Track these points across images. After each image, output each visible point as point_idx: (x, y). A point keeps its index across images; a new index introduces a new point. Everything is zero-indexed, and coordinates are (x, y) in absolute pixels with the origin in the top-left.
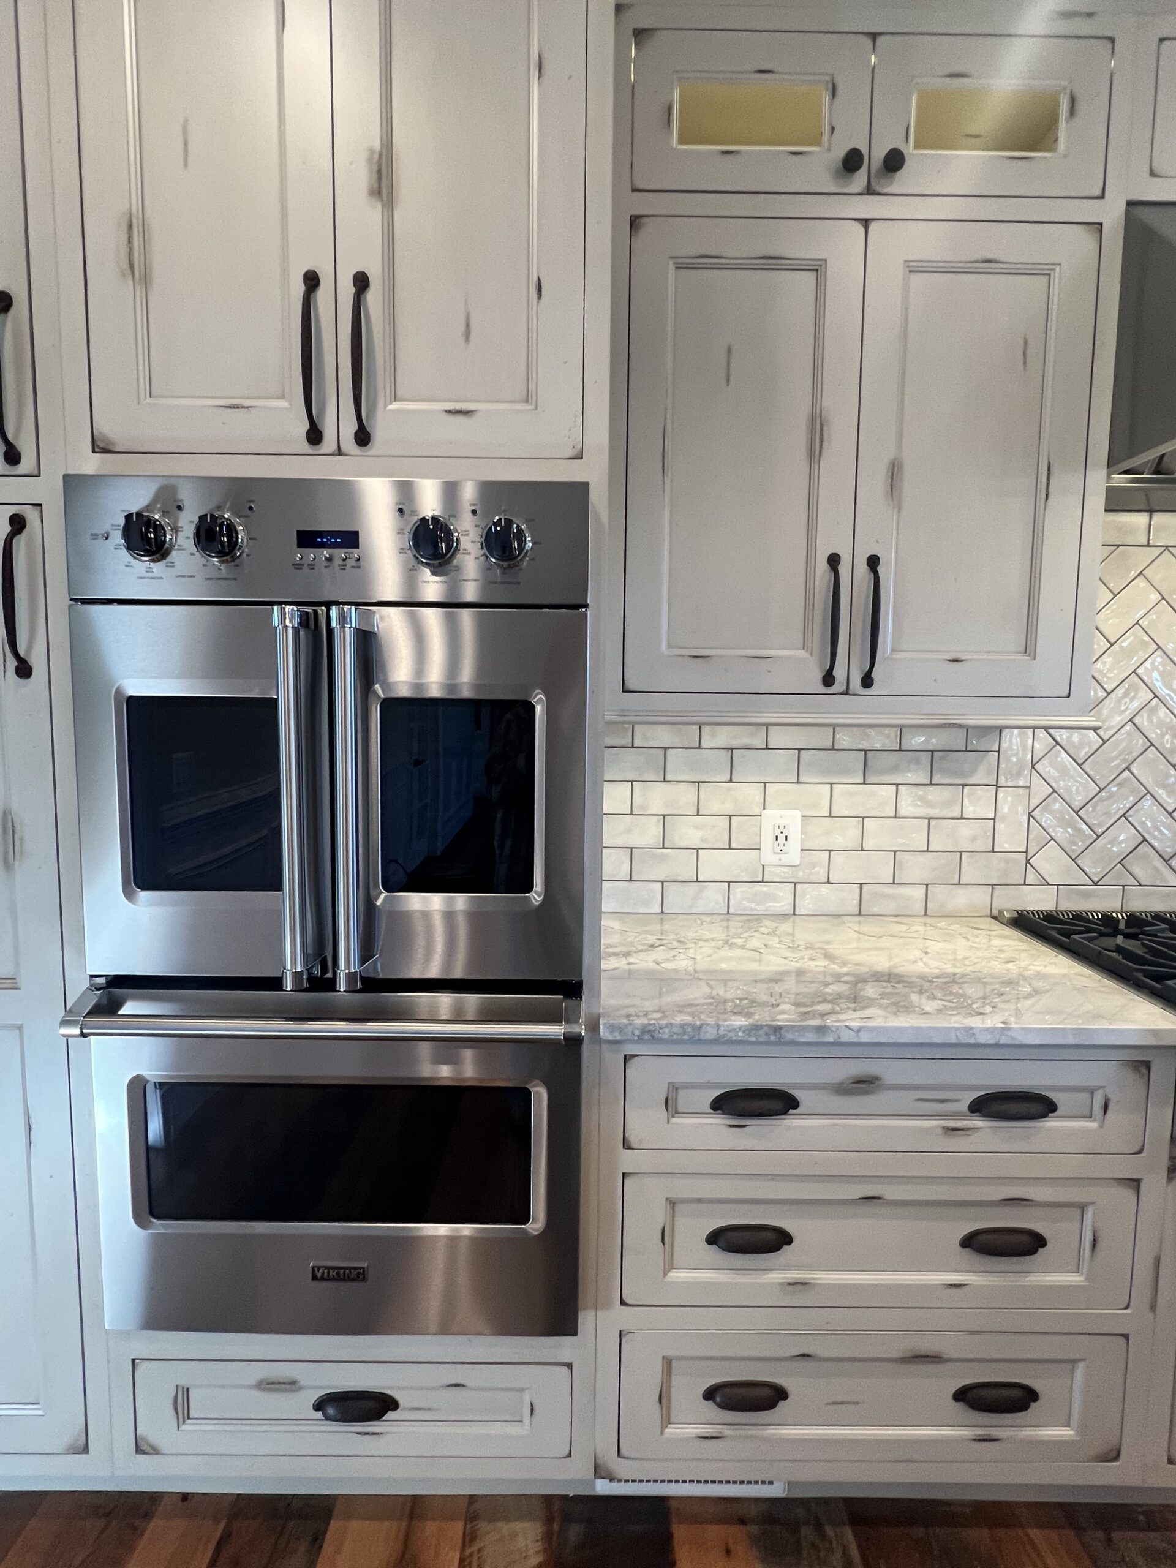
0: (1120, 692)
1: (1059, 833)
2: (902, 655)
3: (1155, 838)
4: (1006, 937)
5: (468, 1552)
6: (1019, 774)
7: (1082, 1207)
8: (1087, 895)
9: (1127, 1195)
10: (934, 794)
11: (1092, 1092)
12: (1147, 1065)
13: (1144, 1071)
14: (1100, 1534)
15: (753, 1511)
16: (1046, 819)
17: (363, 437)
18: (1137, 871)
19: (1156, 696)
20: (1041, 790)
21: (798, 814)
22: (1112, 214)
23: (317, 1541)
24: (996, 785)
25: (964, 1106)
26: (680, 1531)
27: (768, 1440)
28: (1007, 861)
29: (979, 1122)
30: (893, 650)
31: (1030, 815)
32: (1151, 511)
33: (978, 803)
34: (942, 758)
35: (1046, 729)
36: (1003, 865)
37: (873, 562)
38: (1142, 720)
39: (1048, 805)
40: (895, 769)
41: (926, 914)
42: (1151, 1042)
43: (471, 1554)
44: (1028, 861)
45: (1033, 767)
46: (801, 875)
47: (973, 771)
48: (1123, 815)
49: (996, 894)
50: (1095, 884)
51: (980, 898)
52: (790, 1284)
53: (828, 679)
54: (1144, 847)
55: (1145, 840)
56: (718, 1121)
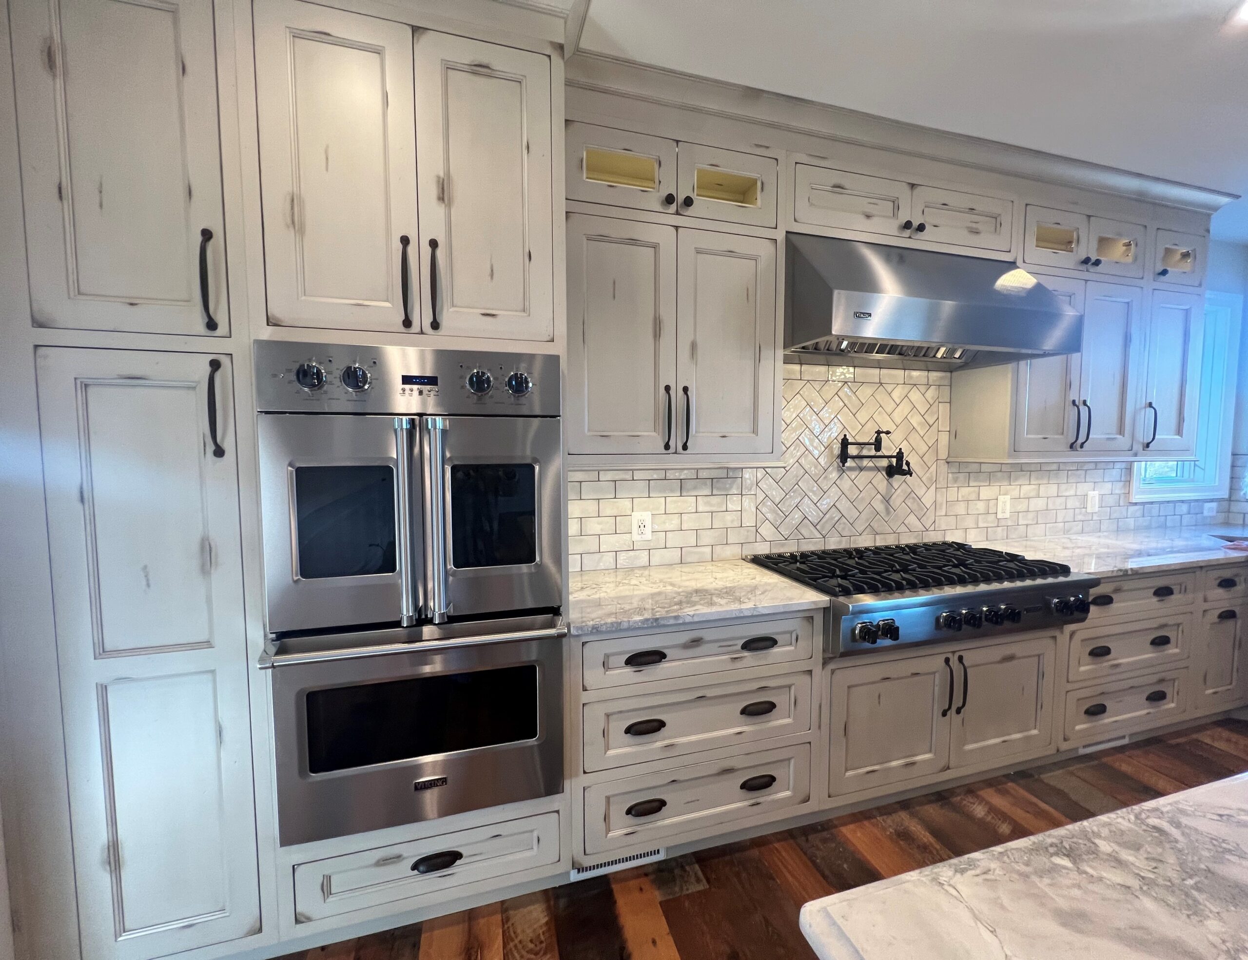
0: (792, 448)
1: (769, 516)
2: (701, 434)
3: (810, 516)
4: (750, 568)
5: (506, 926)
6: (750, 490)
7: (789, 687)
8: (783, 545)
9: (807, 678)
10: (714, 500)
11: (791, 633)
12: (812, 618)
13: (811, 620)
14: (803, 838)
15: (651, 869)
16: (764, 510)
17: (435, 325)
18: (803, 532)
19: (807, 449)
20: (761, 496)
21: (650, 513)
22: (780, 236)
23: (416, 946)
24: (741, 494)
25: (739, 647)
26: (615, 887)
27: (659, 828)
28: (748, 532)
29: (746, 654)
30: (696, 432)
31: (757, 508)
32: (801, 364)
33: (733, 504)
34: (717, 482)
35: (764, 468)
36: (746, 533)
37: (685, 390)
38: (802, 461)
39: (764, 503)
40: (695, 488)
41: (712, 561)
42: (813, 607)
43: (508, 928)
44: (757, 531)
45: (757, 485)
46: (652, 545)
47: (731, 488)
48: (796, 506)
49: (744, 547)
50: (786, 539)
51: (736, 550)
52: (665, 746)
53: (667, 447)
54: (806, 521)
55: (806, 517)
56: (629, 670)
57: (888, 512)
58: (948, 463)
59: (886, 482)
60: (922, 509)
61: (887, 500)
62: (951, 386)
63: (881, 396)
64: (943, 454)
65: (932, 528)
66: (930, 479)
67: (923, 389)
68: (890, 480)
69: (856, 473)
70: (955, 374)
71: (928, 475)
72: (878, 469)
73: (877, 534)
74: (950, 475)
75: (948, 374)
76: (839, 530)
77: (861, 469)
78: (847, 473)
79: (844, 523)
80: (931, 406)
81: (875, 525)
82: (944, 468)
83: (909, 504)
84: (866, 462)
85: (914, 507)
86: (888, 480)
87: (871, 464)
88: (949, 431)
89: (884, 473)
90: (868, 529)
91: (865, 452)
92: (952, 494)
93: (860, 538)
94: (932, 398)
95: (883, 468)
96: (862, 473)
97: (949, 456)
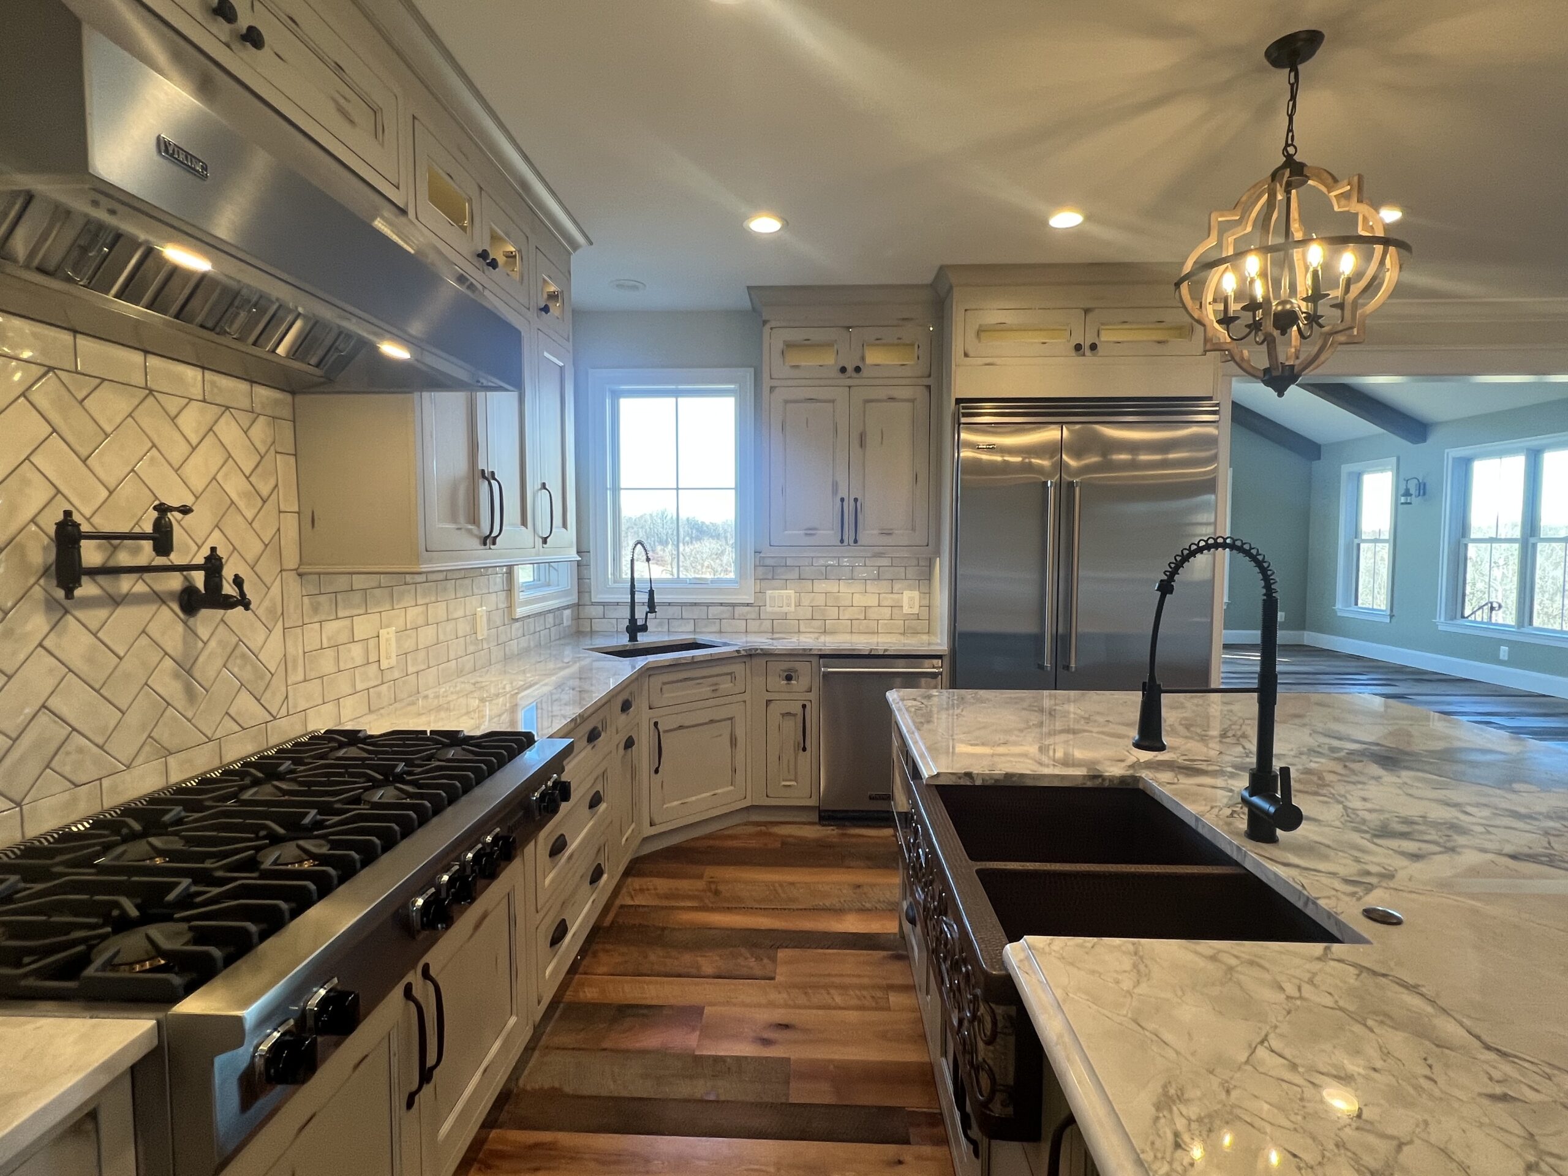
12: (93, 1114)
42: (103, 1082)
57: (191, 695)
58: (300, 575)
59: (180, 627)
60: (262, 677)
61: (186, 668)
62: (294, 422)
63: (150, 419)
64: (291, 559)
65: (283, 712)
66: (271, 611)
67: (245, 419)
68: (191, 621)
69: (103, 613)
70: (299, 398)
71: (267, 603)
72: (159, 598)
73: (171, 754)
74: (306, 600)
75: (288, 397)
76: (67, 770)
77: (116, 601)
78: (78, 614)
79: (80, 750)
80: (262, 457)
81: (163, 734)
82: (293, 585)
83: (236, 670)
84: (126, 584)
85: (247, 675)
86: (185, 623)
87: (140, 588)
88: (298, 513)
89: (176, 607)
90: (147, 748)
91: (124, 558)
92: (312, 636)
93: (127, 776)
94: (264, 442)
95: (171, 594)
96: (120, 611)
97: (301, 562)
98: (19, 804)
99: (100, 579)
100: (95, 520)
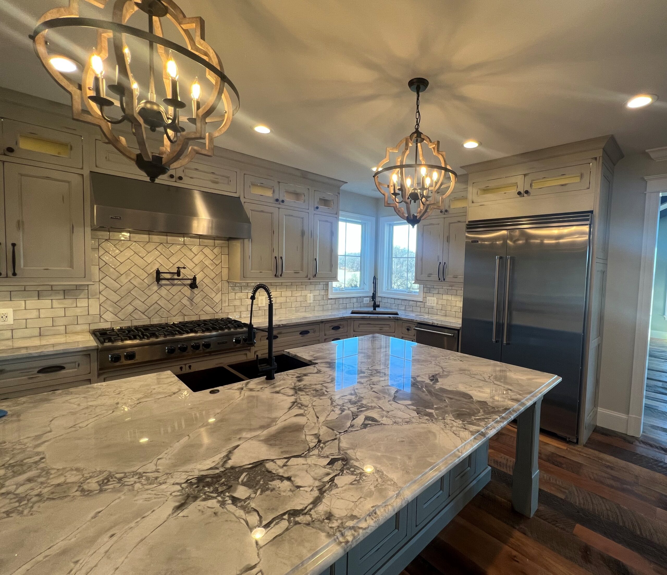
1: (110, 309)
2: (26, 268)
3: (139, 308)
6: (96, 295)
8: (120, 323)
10: (66, 301)
11: (75, 362)
12: (89, 355)
16: (105, 306)
18: (135, 316)
19: (136, 275)
20: (102, 299)
21: (12, 309)
22: (86, 173)
24: (88, 298)
25: (36, 372)
30: (24, 266)
31: (100, 305)
33: (83, 303)
34: (68, 292)
36: (92, 318)
37: (14, 245)
38: (133, 281)
39: (106, 302)
40: (51, 295)
41: (66, 333)
44: (101, 317)
45: (100, 293)
46: (14, 327)
47: (79, 295)
48: (129, 304)
49: (90, 325)
54: (136, 311)
57: (192, 305)
58: (228, 282)
59: (190, 291)
60: (213, 303)
61: (191, 300)
62: (228, 247)
63: (185, 250)
64: (225, 277)
65: (220, 312)
66: (218, 289)
67: (212, 248)
68: (193, 290)
69: (170, 287)
70: (229, 242)
71: (216, 287)
72: (185, 285)
73: (186, 316)
74: (230, 287)
75: (227, 242)
76: (160, 314)
77: (174, 285)
78: (165, 287)
79: (164, 311)
80: (217, 256)
81: (184, 311)
82: (226, 284)
83: (205, 301)
84: (176, 282)
85: (209, 302)
86: (191, 290)
88: (228, 268)
89: (189, 287)
90: (179, 314)
92: (232, 295)
93: (174, 318)
94: (218, 252)
95: (188, 284)
96: (174, 287)
97: (228, 279)
98: (150, 318)
99: (170, 281)
100: (169, 270)
